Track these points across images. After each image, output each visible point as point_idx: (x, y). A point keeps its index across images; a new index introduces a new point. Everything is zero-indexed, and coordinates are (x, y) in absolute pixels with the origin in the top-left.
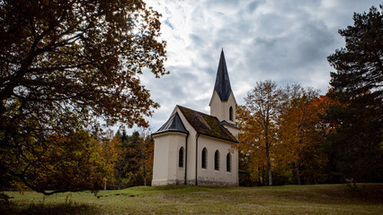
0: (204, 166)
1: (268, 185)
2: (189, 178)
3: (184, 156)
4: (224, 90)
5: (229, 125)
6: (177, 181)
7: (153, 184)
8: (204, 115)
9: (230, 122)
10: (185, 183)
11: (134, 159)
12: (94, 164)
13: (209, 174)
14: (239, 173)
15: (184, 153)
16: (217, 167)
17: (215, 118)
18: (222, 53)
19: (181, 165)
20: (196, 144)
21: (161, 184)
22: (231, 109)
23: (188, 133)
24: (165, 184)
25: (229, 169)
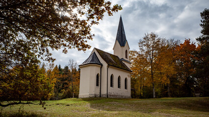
0: (112, 85)
1: (153, 98)
2: (102, 93)
3: (99, 79)
4: (122, 40)
5: (125, 61)
6: (95, 95)
7: (79, 96)
8: (111, 55)
9: (126, 59)
10: (100, 96)
11: (66, 81)
12: (42, 82)
13: (115, 90)
14: (131, 90)
15: (100, 78)
16: (119, 87)
17: (117, 57)
18: (121, 18)
19: (97, 85)
20: (107, 72)
21: (85, 97)
22: (126, 51)
23: (102, 65)
24: (88, 97)
25: (126, 88)
